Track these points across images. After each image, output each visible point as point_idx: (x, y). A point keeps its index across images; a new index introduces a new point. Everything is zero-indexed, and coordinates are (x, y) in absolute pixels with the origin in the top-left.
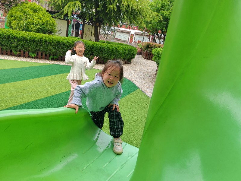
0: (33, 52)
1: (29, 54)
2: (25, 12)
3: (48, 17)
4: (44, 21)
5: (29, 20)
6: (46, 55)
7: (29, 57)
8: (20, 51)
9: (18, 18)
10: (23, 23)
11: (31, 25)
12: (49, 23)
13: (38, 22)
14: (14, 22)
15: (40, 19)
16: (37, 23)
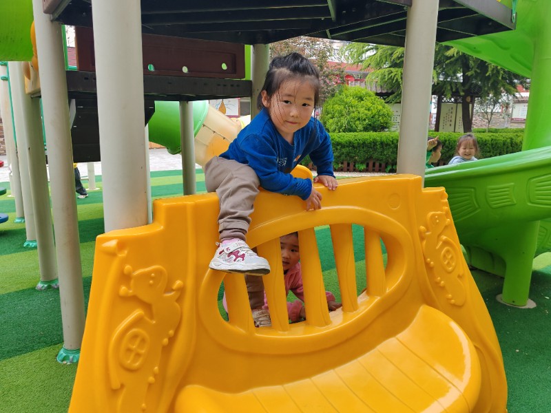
0: (362, 163)
1: (354, 166)
2: (347, 103)
3: (379, 104)
4: (374, 112)
5: (353, 115)
6: (380, 165)
7: (355, 170)
8: (342, 163)
9: (336, 114)
10: (344, 121)
11: (356, 121)
12: (381, 113)
13: (366, 115)
14: (331, 121)
15: (369, 110)
16: (365, 117)
